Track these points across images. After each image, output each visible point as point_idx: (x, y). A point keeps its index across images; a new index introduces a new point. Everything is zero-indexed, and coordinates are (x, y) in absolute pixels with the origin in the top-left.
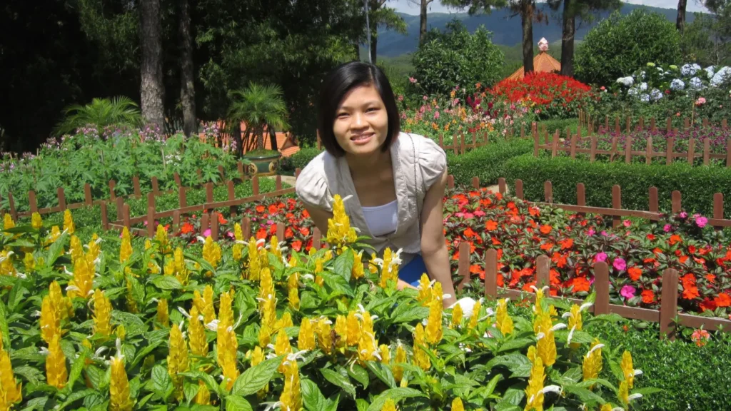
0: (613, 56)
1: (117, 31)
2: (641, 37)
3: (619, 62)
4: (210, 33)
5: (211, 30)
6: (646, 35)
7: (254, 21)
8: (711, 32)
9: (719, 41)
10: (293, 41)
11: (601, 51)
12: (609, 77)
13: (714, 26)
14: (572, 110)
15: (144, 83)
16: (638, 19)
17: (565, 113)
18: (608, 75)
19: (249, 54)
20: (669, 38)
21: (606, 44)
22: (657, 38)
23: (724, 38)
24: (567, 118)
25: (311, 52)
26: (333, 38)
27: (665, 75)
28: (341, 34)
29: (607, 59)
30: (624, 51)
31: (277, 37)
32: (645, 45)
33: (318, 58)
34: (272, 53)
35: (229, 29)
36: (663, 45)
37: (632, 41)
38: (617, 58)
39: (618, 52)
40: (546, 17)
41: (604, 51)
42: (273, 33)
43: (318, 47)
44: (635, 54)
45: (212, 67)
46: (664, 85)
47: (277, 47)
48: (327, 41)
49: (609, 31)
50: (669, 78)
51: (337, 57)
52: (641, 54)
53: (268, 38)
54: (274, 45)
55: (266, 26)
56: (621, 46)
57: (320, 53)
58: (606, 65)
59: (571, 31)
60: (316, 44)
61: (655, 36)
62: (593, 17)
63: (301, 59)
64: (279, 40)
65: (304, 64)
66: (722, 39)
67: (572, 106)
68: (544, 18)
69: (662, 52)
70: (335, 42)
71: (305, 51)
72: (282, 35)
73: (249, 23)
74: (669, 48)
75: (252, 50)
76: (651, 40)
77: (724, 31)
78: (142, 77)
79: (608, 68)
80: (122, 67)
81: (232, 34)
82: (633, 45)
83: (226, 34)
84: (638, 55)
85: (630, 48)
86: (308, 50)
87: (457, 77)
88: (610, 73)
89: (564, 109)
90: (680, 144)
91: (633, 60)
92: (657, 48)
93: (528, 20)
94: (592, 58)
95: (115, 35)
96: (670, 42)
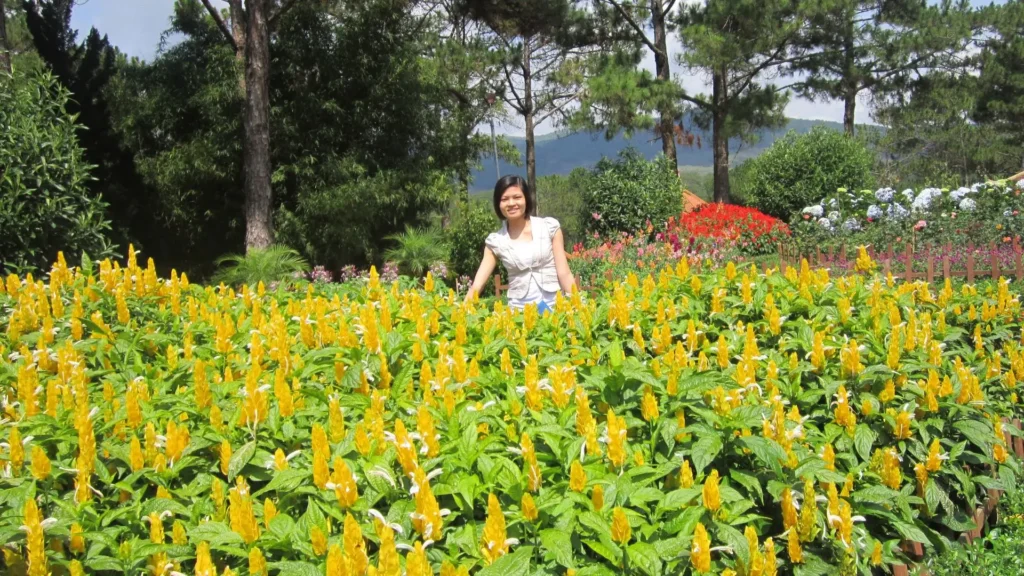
0: (792, 182)
1: (163, 172)
2: (823, 159)
3: (800, 189)
4: (281, 171)
5: (282, 168)
6: (829, 156)
7: (335, 155)
8: (879, 148)
9: (890, 160)
10: (386, 180)
11: (778, 178)
12: (791, 207)
13: (882, 141)
14: (762, 246)
15: (252, 233)
16: (818, 138)
17: (755, 249)
18: (788, 205)
19: (334, 196)
20: (855, 159)
21: (783, 168)
22: (841, 159)
23: (896, 155)
24: (757, 254)
25: (409, 192)
26: (437, 173)
27: (859, 202)
28: (446, 168)
29: (786, 187)
30: (805, 176)
31: (365, 176)
32: (829, 169)
33: (418, 199)
34: (362, 194)
35: (304, 166)
36: (849, 166)
37: (813, 164)
38: (798, 184)
39: (799, 177)
40: (699, 140)
41: (782, 177)
42: (361, 169)
43: (418, 185)
44: (819, 179)
45: (284, 215)
46: (859, 213)
47: (367, 187)
48: (430, 178)
49: (785, 153)
50: (864, 206)
51: (443, 197)
52: (825, 179)
53: (354, 175)
54: (363, 184)
55: (351, 161)
56: (801, 171)
57: (422, 192)
58: (786, 193)
59: (725, 155)
60: (414, 181)
61: (839, 158)
62: (756, 136)
63: (397, 201)
64: (369, 178)
65: (402, 206)
66: (893, 157)
67: (762, 240)
68: (695, 141)
69: (849, 175)
70: (439, 178)
71: (401, 191)
72: (371, 172)
73: (329, 158)
74: (857, 170)
75: (340, 192)
76: (835, 163)
77: (895, 147)
78: (249, 226)
79: (787, 197)
80: (169, 218)
81: (310, 172)
82: (815, 168)
83: (300, 172)
84: (822, 180)
85: (812, 172)
86: (405, 190)
87: (639, 212)
88: (791, 202)
89: (753, 245)
90: (915, 266)
91: (817, 186)
92: (843, 171)
93: (671, 144)
94: (767, 186)
95: (160, 177)
96: (857, 164)
